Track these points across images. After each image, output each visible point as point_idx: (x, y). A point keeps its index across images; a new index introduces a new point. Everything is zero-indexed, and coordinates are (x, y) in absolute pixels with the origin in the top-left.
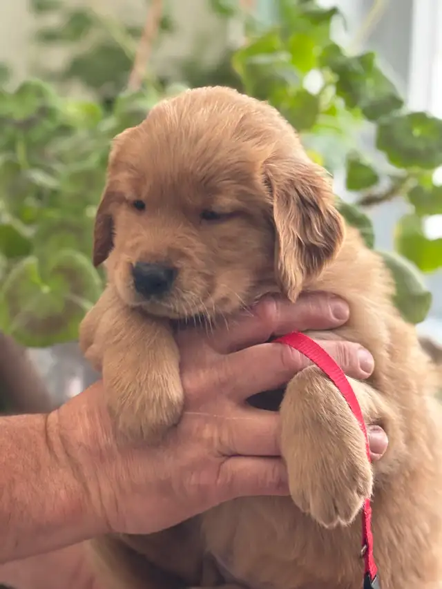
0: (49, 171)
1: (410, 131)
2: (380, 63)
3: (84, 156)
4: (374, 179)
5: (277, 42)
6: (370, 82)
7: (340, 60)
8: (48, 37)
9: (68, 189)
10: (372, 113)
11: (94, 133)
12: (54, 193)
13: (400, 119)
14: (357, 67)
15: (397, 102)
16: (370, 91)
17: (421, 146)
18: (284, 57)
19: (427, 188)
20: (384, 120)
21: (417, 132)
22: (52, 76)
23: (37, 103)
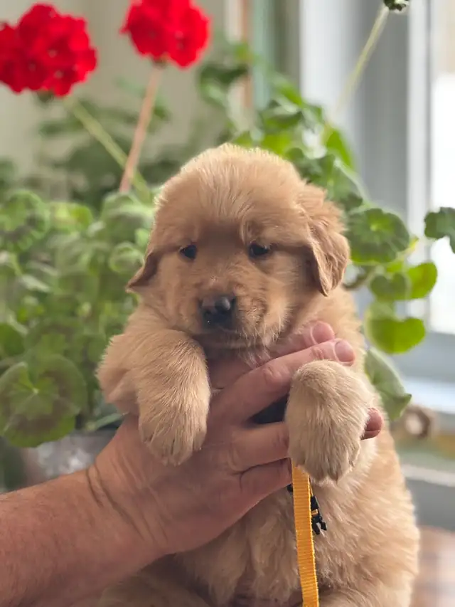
0: (40, 276)
1: (367, 228)
6: (331, 183)
13: (358, 216)
14: (317, 169)
15: (357, 200)
17: (377, 241)
21: (374, 227)
23: (27, 214)
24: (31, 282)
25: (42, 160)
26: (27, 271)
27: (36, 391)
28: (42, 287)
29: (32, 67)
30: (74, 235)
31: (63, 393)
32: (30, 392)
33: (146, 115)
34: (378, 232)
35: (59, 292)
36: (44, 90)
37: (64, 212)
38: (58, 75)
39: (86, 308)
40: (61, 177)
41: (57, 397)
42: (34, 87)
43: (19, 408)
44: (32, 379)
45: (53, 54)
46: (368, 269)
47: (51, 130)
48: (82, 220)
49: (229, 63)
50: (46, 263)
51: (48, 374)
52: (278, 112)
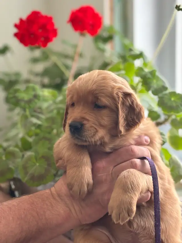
0: (38, 118)
1: (170, 99)
2: (157, 74)
4: (158, 116)
6: (155, 81)
7: (143, 73)
10: (155, 93)
13: (166, 94)
14: (149, 76)
15: (165, 88)
16: (155, 84)
17: (174, 104)
19: (178, 118)
20: (160, 95)
21: (173, 99)
22: (37, 75)
23: (33, 93)
24: (35, 120)
25: (31, 72)
26: (32, 116)
27: (38, 164)
28: (39, 122)
29: (32, 36)
30: (51, 102)
31: (49, 165)
32: (35, 164)
34: (174, 101)
35: (45, 124)
37: (46, 93)
38: (43, 39)
39: (55, 131)
40: (38, 79)
41: (46, 166)
43: (31, 171)
44: (36, 159)
45: (40, 31)
46: (169, 116)
47: (35, 61)
48: (54, 96)
50: (39, 113)
51: (43, 157)
52: (132, 53)
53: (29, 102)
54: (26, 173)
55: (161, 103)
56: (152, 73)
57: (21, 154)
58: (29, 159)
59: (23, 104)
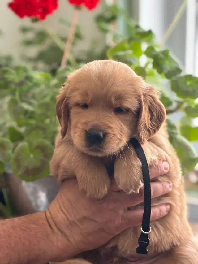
0: (30, 104)
1: (185, 83)
2: (171, 54)
3: (45, 96)
4: (170, 103)
5: (126, 46)
6: (167, 62)
7: (154, 53)
8: (28, 43)
9: (38, 111)
10: (168, 75)
11: (48, 86)
12: (33, 113)
13: (181, 78)
14: (162, 56)
15: (179, 71)
16: (168, 66)
17: (191, 89)
18: (130, 52)
19: (193, 106)
20: (174, 78)
21: (188, 83)
22: (30, 60)
23: (24, 74)
24: (26, 106)
26: (23, 101)
27: (32, 156)
28: (31, 108)
32: (29, 156)
33: (71, 36)
34: (190, 85)
36: (33, 17)
38: (41, 10)
41: (42, 158)
42: (29, 15)
43: (25, 164)
44: (30, 150)
48: (47, 79)
49: (108, 15)
52: (139, 30)
53: (21, 84)
54: (19, 167)
55: (176, 87)
56: (165, 53)
57: (12, 145)
58: (22, 150)
59: (13, 86)
